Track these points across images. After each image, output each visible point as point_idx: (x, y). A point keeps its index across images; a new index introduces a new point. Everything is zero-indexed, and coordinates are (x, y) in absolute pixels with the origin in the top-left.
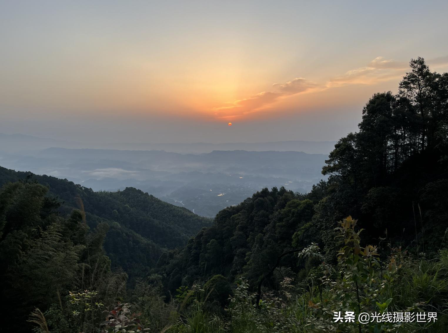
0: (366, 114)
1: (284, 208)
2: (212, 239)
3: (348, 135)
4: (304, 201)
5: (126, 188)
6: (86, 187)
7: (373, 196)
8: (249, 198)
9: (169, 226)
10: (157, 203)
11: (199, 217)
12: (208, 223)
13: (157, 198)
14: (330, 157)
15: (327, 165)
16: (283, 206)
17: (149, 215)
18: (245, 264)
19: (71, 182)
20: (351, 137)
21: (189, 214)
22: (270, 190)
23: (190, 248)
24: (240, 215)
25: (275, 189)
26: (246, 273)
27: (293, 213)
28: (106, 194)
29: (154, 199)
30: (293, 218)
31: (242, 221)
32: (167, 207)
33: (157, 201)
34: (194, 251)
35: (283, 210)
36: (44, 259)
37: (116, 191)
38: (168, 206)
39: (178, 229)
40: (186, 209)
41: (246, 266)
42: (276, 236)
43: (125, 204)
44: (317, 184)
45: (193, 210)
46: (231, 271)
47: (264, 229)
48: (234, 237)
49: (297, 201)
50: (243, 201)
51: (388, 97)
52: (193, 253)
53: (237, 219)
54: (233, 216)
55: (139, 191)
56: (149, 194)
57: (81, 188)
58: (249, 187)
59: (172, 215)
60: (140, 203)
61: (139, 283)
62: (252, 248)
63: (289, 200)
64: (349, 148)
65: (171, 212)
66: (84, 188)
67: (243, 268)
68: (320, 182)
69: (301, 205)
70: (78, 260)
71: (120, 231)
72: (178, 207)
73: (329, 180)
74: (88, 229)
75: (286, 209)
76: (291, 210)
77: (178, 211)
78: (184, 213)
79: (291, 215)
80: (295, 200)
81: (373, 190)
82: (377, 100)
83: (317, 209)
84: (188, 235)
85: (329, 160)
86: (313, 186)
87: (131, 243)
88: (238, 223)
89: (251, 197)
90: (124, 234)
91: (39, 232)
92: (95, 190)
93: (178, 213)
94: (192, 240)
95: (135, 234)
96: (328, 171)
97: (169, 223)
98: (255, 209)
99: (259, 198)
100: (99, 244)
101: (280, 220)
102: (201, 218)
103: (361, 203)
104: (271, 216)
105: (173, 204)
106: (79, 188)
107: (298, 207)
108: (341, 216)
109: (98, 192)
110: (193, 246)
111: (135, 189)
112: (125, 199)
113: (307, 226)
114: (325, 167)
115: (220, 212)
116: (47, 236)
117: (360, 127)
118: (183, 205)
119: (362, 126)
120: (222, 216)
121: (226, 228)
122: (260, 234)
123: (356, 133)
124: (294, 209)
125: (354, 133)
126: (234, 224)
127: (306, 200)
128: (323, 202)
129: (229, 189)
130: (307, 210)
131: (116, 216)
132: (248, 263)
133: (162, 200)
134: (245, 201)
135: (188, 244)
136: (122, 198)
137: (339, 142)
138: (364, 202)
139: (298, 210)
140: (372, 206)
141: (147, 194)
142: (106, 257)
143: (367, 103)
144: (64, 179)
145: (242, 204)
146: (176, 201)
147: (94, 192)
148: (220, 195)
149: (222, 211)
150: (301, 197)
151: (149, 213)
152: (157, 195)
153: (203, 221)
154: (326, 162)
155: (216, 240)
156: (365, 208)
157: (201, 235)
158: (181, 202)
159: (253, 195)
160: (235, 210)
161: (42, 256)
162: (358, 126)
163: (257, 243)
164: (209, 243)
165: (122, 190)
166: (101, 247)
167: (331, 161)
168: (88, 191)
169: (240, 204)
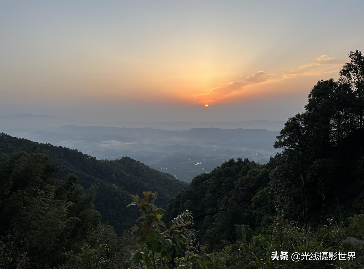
0: (312, 97)
1: (245, 175)
2: (188, 200)
3: (296, 115)
4: (262, 170)
5: (123, 157)
6: (91, 156)
7: (315, 167)
8: (218, 167)
9: (156, 188)
10: (146, 170)
11: (179, 181)
12: (187, 186)
13: (147, 166)
14: (281, 133)
15: (278, 140)
16: (245, 174)
17: (140, 179)
18: (213, 221)
19: (80, 152)
20: (298, 116)
21: (172, 179)
22: (236, 161)
23: (171, 206)
24: (211, 181)
25: (240, 160)
26: (214, 229)
27: (253, 180)
28: (107, 161)
29: (144, 166)
30: (253, 184)
31: (213, 185)
32: (154, 173)
33: (146, 168)
34: (174, 209)
35: (244, 177)
36: (41, 213)
37: (115, 160)
38: (156, 172)
39: (163, 191)
40: (169, 174)
41: (214, 223)
42: (239, 198)
43: (121, 170)
44: (274, 156)
45: (176, 175)
46: (202, 226)
47: (230, 192)
48: (206, 199)
49: (257, 170)
50: (213, 169)
51: (330, 83)
52: (173, 211)
53: (208, 184)
54: (205, 181)
55: (133, 160)
56: (141, 162)
57: (88, 157)
58: (221, 158)
59: (158, 179)
60: (133, 169)
61: (124, 234)
62: (220, 208)
63: (251, 169)
64: (298, 126)
65: (157, 177)
66: (90, 157)
67: (212, 225)
68: (276, 154)
69: (259, 173)
70: (67, 215)
71: (117, 191)
72: (163, 173)
73: (283, 153)
74: (82, 190)
75: (247, 176)
76: (251, 177)
77: (163, 176)
78: (168, 178)
79: (251, 181)
80: (255, 169)
81: (317, 161)
82: (321, 85)
83: (271, 177)
84: (170, 196)
85: (280, 136)
86: (271, 158)
87: (126, 201)
88: (209, 187)
89: (220, 166)
90: (120, 194)
91: (37, 191)
92: (98, 159)
93: (163, 178)
94: (173, 200)
95: (129, 194)
96: (279, 145)
97: (155, 186)
98: (222, 176)
99: (226, 167)
100: (90, 202)
101: (243, 185)
102: (181, 183)
103: (306, 173)
104: (235, 182)
105: (159, 171)
106: (86, 157)
107: (257, 175)
108: (290, 183)
109: (100, 160)
110: (174, 205)
111: (129, 158)
112: (121, 166)
113: (264, 191)
114: (277, 142)
115: (195, 178)
116: (43, 194)
117: (306, 108)
118: (168, 172)
119: (308, 107)
120: (196, 181)
121: (199, 191)
122: (227, 197)
123: (303, 113)
124: (254, 177)
125: (301, 114)
126: (206, 188)
127: (263, 169)
128: (274, 172)
129: (205, 159)
130: (265, 178)
131: (114, 180)
132: (215, 220)
133: (150, 167)
134: (215, 169)
135: (170, 203)
136: (119, 165)
137: (288, 121)
138: (308, 172)
139: (257, 178)
140: (315, 175)
141: (139, 162)
142: (97, 212)
143: (313, 88)
144: (75, 149)
145: (213, 171)
146: (162, 169)
147: (98, 160)
148: (197, 164)
149: (196, 177)
150: (260, 167)
151: (140, 178)
152: (147, 163)
153: (183, 185)
154: (278, 137)
155: (192, 200)
156: (309, 177)
157: (180, 196)
158: (166, 169)
159: (222, 165)
160: (207, 177)
161: (39, 211)
162: (305, 107)
163: (223, 204)
164: (186, 203)
165: (119, 159)
166: (92, 205)
167: (282, 137)
168: (93, 159)
169: (211, 172)
